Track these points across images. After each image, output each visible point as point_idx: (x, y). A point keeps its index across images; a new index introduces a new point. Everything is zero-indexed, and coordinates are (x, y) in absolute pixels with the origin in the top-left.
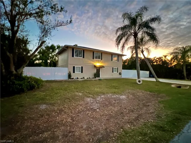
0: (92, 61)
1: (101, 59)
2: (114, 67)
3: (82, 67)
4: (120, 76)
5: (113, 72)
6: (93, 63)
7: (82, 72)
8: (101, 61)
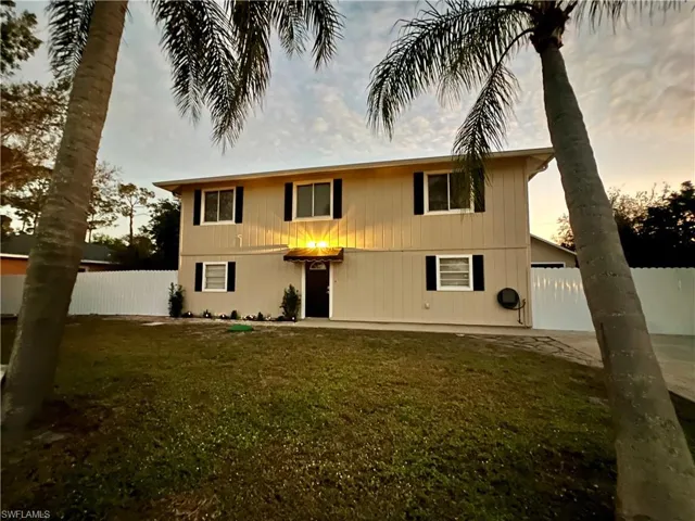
0: (283, 231)
1: (338, 215)
2: (441, 251)
3: (232, 266)
4: (508, 318)
5: (431, 285)
6: (285, 240)
7: (231, 287)
8: (331, 224)
